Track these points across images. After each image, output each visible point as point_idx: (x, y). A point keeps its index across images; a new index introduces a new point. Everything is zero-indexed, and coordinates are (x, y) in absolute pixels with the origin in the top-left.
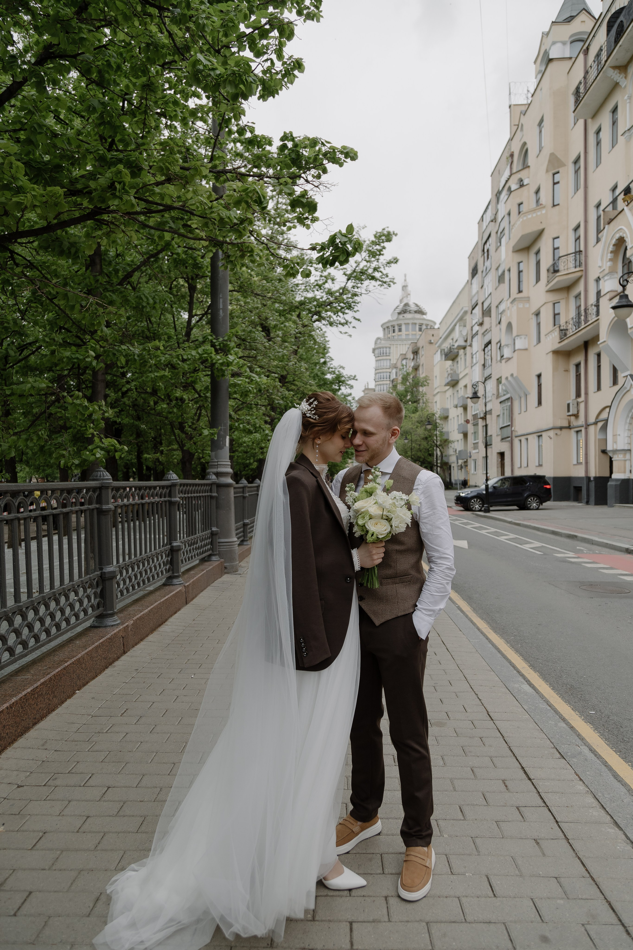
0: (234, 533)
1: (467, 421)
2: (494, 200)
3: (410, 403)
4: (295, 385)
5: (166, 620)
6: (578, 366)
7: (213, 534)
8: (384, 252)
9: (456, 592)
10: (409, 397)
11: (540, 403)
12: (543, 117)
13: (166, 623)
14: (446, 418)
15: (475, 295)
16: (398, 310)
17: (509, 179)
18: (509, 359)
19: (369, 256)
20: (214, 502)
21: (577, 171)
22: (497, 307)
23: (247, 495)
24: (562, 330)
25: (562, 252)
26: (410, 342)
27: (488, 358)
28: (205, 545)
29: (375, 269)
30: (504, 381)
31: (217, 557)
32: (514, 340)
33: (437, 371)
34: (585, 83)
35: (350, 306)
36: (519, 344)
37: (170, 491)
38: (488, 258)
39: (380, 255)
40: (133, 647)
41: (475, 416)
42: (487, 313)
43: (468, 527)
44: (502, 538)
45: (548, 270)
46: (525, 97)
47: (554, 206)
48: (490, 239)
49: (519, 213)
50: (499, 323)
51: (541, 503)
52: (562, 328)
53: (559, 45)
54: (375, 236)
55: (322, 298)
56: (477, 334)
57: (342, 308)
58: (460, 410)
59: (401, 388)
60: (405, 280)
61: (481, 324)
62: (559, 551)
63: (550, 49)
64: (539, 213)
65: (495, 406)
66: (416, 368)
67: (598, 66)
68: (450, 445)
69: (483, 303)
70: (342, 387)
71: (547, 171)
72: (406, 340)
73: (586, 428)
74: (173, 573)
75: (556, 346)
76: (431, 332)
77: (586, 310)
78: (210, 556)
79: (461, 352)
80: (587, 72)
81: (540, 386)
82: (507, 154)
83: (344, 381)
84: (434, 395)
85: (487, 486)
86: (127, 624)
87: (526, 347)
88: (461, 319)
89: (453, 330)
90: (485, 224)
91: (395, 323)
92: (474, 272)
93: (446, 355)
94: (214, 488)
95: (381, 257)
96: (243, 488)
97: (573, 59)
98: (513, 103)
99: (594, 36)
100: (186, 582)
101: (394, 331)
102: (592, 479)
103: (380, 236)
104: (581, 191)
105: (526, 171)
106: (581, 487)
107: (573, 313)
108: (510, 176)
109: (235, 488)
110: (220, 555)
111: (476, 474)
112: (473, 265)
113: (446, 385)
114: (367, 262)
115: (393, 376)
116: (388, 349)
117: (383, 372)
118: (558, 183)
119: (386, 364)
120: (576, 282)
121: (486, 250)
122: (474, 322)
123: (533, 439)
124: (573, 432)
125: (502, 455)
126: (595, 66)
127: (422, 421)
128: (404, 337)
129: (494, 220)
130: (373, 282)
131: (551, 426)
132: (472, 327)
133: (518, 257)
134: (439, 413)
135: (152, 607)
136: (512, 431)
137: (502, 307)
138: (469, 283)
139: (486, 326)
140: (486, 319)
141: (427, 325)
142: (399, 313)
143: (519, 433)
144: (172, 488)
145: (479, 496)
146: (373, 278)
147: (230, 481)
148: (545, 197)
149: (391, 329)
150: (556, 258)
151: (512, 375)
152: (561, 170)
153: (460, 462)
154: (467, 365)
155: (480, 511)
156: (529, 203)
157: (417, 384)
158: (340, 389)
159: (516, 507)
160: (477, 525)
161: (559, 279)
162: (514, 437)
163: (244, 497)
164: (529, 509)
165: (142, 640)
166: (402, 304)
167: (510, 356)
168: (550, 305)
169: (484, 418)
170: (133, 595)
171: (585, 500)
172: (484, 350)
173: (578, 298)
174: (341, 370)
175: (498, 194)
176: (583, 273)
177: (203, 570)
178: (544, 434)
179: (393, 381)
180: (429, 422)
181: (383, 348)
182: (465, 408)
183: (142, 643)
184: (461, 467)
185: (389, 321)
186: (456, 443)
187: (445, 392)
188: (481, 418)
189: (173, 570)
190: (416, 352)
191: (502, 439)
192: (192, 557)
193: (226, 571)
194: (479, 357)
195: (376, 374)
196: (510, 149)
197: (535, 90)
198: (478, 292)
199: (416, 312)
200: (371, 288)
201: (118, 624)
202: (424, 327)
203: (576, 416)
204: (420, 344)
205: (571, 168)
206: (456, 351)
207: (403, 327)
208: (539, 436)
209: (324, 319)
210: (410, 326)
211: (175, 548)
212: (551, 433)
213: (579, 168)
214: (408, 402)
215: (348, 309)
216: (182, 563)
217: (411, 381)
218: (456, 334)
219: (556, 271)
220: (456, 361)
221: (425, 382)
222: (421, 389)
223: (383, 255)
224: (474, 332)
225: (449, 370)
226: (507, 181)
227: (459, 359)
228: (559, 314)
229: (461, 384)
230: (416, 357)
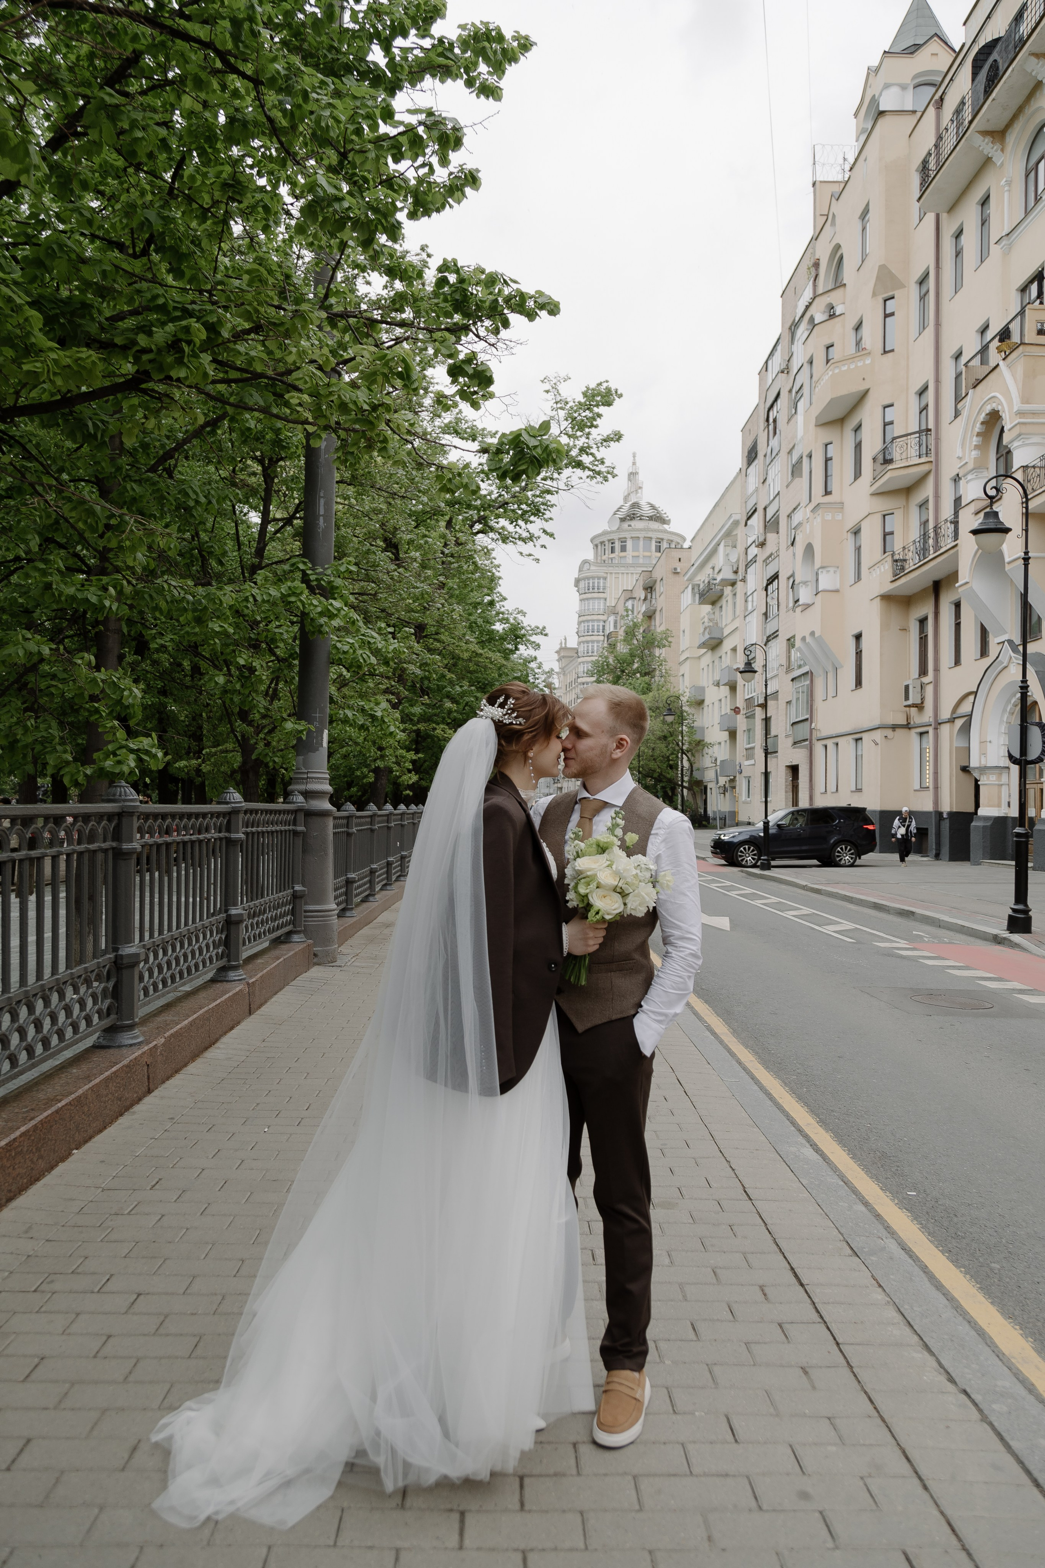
0: (331, 894)
1: (736, 710)
2: (787, 337)
3: (638, 675)
4: (438, 641)
5: (217, 1040)
6: (923, 621)
7: (296, 897)
8: (598, 422)
9: (706, 1002)
10: (636, 666)
11: (859, 683)
12: (868, 205)
13: (216, 1045)
14: (700, 703)
15: (752, 494)
16: (621, 515)
17: (810, 304)
18: (808, 606)
19: (573, 428)
20: (299, 841)
21: (923, 298)
22: (789, 516)
23: (354, 830)
24: (896, 561)
25: (897, 430)
26: (640, 570)
27: (773, 603)
28: (282, 916)
29: (583, 450)
30: (798, 643)
31: (302, 935)
32: (817, 574)
33: (685, 622)
34: (938, 154)
35: (538, 510)
36: (826, 581)
37: (229, 822)
38: (775, 433)
39: (592, 426)
40: (163, 1082)
41: (749, 701)
42: (771, 525)
43: (733, 894)
44: (789, 914)
45: (874, 459)
46: (839, 168)
47: (885, 352)
48: (779, 401)
49: (828, 361)
50: (792, 544)
51: (859, 855)
52: (897, 557)
53: (895, 90)
54: (585, 394)
55: (490, 494)
56: (754, 560)
57: (525, 512)
58: (725, 691)
59: (622, 649)
60: (634, 464)
61: (762, 545)
62: (882, 938)
63: (880, 95)
64: (860, 364)
65: (781, 684)
66: (650, 616)
67: (958, 129)
68: (705, 750)
69: (765, 509)
70: (520, 646)
71: (874, 294)
72: (633, 566)
73: (936, 729)
74: (229, 961)
75: (888, 587)
76: (676, 554)
77: (936, 528)
78: (289, 933)
79: (728, 590)
80: (940, 138)
81: (859, 654)
82: (808, 262)
83: (524, 635)
84: (680, 664)
85: (766, 824)
86: (154, 1043)
87: (838, 586)
88: (728, 534)
89: (714, 551)
90: (770, 376)
91: (615, 536)
92: (751, 455)
93: (702, 595)
94: (301, 817)
95: (593, 431)
96: (348, 818)
97: (919, 114)
98: (820, 178)
99: (951, 79)
100: (251, 977)
101: (613, 550)
102: (945, 816)
103: (593, 396)
104: (930, 330)
105: (839, 292)
106: (927, 829)
107: (915, 533)
108: (814, 299)
109: (335, 818)
110: (305, 932)
111: (750, 802)
112: (749, 444)
113: (700, 647)
114: (569, 436)
115: (610, 628)
116: (602, 581)
117: (593, 621)
118: (892, 314)
119: (599, 606)
120: (921, 480)
121: (771, 420)
122: (750, 541)
123: (847, 744)
124: (913, 734)
125: (794, 770)
126: (953, 128)
127: (658, 708)
128: (630, 560)
129: (786, 370)
130: (578, 472)
131: (877, 723)
132: (747, 549)
133: (825, 435)
134: (687, 694)
135: (195, 1016)
136: (811, 730)
137: (797, 518)
138: (743, 473)
139: (770, 548)
140: (771, 537)
141: (670, 542)
142: (623, 520)
143: (824, 734)
144: (233, 816)
145: (752, 841)
146: (579, 465)
147: (327, 805)
148: (871, 336)
149: (608, 547)
150: (888, 439)
151: (811, 634)
152: (897, 294)
153: (722, 780)
154: (737, 613)
155: (754, 866)
156: (845, 346)
157: (650, 642)
158: (517, 649)
159: (816, 862)
160: (749, 891)
161: (893, 476)
162: (814, 741)
163: (349, 835)
164: (837, 865)
165: (177, 1071)
166: (628, 505)
167: (810, 602)
168: (878, 518)
169: (764, 706)
170: (163, 995)
171: (934, 852)
172: (766, 590)
173: (923, 508)
174: (520, 617)
175: (793, 328)
176: (933, 467)
177: (278, 958)
178: (864, 736)
179: (609, 636)
180: (670, 710)
181: (593, 578)
182: (733, 688)
183: (178, 1076)
184: (725, 790)
185: (605, 533)
186: (716, 747)
187: (699, 658)
188: (759, 706)
189: (228, 956)
190: (650, 588)
191: (795, 743)
192: (260, 935)
193: (315, 960)
194: (758, 601)
195: (579, 623)
196: (814, 253)
197: (856, 160)
198: (757, 490)
199: (651, 518)
200: (574, 481)
201: (140, 1043)
202: (665, 545)
203: (920, 707)
204: (657, 575)
205: (914, 291)
206: (718, 588)
207: (629, 544)
208: (855, 740)
209: (492, 529)
210: (641, 543)
211: (233, 919)
212: (878, 735)
213: (928, 291)
214: (635, 674)
215: (535, 515)
216: (244, 944)
217: (640, 637)
218: (719, 560)
219: (887, 461)
220: (719, 605)
221: (665, 640)
222: (657, 652)
223: (596, 427)
224: (750, 558)
225: (706, 620)
226: (807, 307)
227: (723, 602)
228: (892, 533)
229: (727, 645)
230: (649, 596)
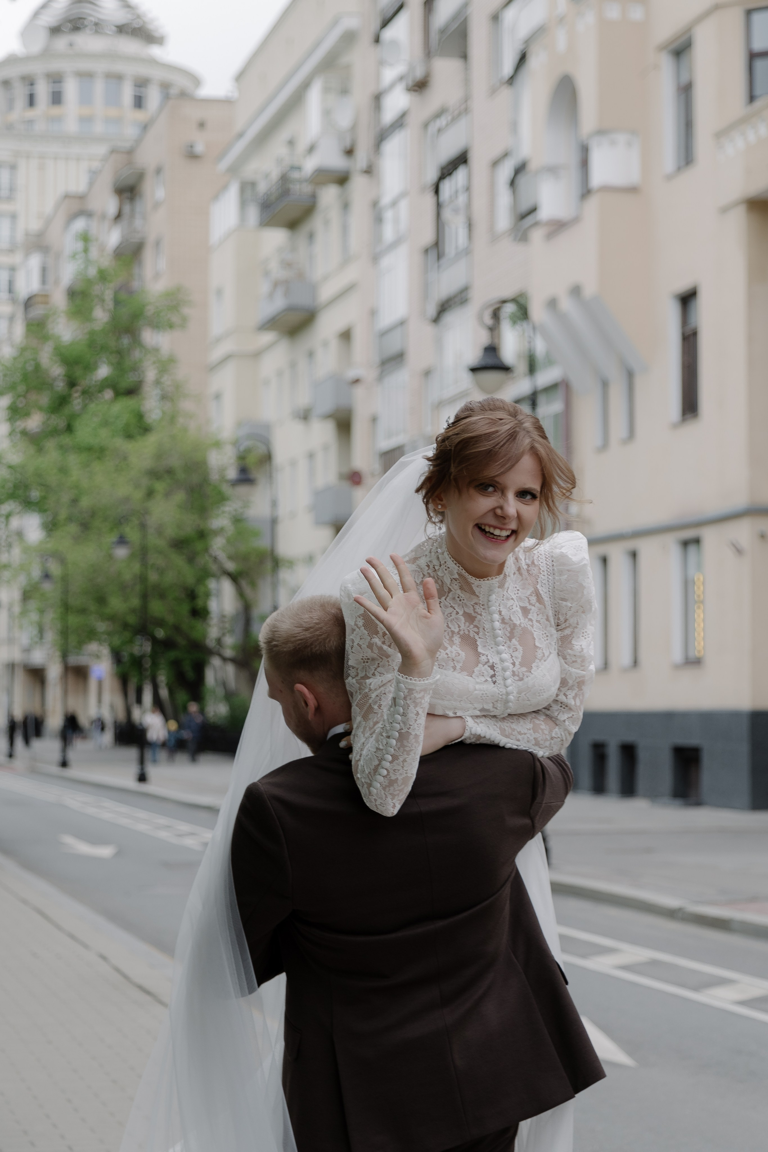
1: (353, 479)
3: (108, 394)
16: (49, 19)
18: (561, 225)
22: (496, 17)
26: (98, 149)
27: (456, 220)
32: (586, 148)
33: (221, 271)
36: (608, 164)
42: (446, 40)
50: (508, 82)
58: (323, 432)
61: (421, 87)
66: (129, 256)
68: (284, 574)
69: (429, 3)
72: (81, 139)
75: (765, 180)
76: (192, 112)
84: (214, 368)
87: (635, 178)
91: (37, 69)
93: (266, 205)
101: (31, 101)
113: (261, 328)
122: (389, 74)
128: (73, 126)
139: (442, 94)
141: (164, 86)
142: (55, 31)
149: (20, 92)
151: (576, 291)
168: (735, 17)
172: (437, 191)
179: (29, 303)
182: (344, 424)
185: (11, 60)
187: (257, 355)
190: (127, 191)
194: (410, 220)
199: (122, 29)
202: (155, 93)
204: (146, 160)
206: (307, 189)
207: (71, 88)
208: (686, 544)
210: (99, 86)
217: (107, 304)
218: (310, 121)
220: (305, 229)
224: (389, 115)
225: (274, 266)
227: (317, 222)
230: (127, 209)
